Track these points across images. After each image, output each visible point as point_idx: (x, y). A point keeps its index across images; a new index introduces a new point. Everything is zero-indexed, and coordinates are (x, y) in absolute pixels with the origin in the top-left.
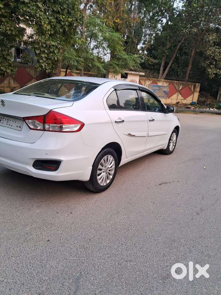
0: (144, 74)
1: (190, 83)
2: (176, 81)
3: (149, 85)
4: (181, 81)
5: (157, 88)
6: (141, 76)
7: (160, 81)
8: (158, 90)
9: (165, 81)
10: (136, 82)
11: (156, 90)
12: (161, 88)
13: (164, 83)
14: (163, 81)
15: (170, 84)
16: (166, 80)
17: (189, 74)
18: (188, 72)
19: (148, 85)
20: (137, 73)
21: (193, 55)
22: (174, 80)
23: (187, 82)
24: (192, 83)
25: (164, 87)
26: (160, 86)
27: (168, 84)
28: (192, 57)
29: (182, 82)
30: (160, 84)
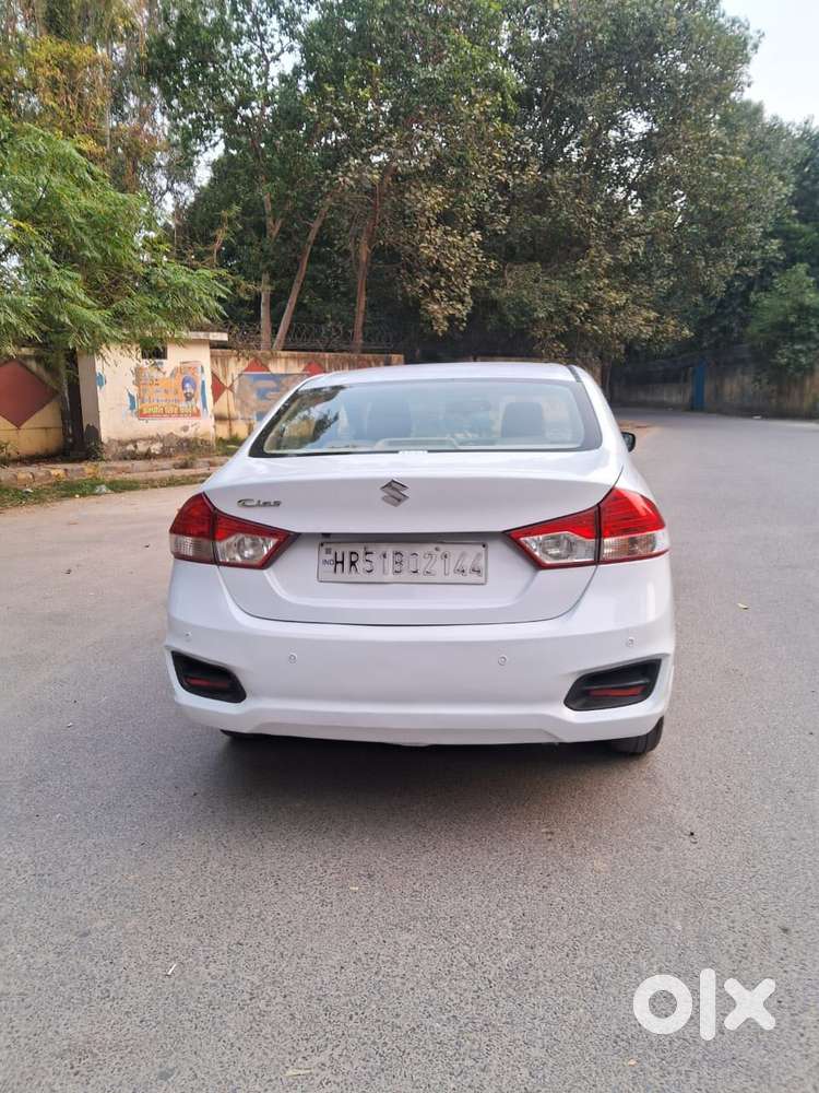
0: (224, 337)
1: (370, 356)
2: (327, 355)
3: (240, 375)
4: (342, 351)
5: (271, 384)
6: (214, 345)
7: (274, 357)
8: (273, 390)
9: (294, 358)
10: (202, 367)
11: (268, 390)
12: (284, 381)
13: (291, 363)
14: (286, 358)
15: (310, 364)
16: (296, 353)
17: (364, 324)
18: (360, 320)
19: (236, 376)
20: (202, 335)
21: (364, 259)
22: (321, 351)
23: (364, 352)
24: (376, 355)
25: (291, 378)
26: (282, 375)
27: (303, 366)
28: (362, 267)
29: (346, 355)
30: (277, 368)
